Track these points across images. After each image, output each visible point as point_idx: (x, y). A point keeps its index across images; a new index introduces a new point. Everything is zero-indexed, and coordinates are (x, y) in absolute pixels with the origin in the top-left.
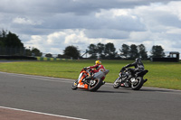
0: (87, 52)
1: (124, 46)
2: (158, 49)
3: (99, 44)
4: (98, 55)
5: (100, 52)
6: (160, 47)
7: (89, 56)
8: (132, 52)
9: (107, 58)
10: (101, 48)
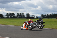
0: (6, 16)
1: (18, 14)
2: (28, 15)
3: (10, 13)
4: (9, 16)
5: (10, 16)
6: (29, 14)
7: (6, 17)
8: (20, 15)
9: (12, 18)
10: (10, 14)
